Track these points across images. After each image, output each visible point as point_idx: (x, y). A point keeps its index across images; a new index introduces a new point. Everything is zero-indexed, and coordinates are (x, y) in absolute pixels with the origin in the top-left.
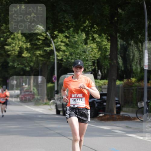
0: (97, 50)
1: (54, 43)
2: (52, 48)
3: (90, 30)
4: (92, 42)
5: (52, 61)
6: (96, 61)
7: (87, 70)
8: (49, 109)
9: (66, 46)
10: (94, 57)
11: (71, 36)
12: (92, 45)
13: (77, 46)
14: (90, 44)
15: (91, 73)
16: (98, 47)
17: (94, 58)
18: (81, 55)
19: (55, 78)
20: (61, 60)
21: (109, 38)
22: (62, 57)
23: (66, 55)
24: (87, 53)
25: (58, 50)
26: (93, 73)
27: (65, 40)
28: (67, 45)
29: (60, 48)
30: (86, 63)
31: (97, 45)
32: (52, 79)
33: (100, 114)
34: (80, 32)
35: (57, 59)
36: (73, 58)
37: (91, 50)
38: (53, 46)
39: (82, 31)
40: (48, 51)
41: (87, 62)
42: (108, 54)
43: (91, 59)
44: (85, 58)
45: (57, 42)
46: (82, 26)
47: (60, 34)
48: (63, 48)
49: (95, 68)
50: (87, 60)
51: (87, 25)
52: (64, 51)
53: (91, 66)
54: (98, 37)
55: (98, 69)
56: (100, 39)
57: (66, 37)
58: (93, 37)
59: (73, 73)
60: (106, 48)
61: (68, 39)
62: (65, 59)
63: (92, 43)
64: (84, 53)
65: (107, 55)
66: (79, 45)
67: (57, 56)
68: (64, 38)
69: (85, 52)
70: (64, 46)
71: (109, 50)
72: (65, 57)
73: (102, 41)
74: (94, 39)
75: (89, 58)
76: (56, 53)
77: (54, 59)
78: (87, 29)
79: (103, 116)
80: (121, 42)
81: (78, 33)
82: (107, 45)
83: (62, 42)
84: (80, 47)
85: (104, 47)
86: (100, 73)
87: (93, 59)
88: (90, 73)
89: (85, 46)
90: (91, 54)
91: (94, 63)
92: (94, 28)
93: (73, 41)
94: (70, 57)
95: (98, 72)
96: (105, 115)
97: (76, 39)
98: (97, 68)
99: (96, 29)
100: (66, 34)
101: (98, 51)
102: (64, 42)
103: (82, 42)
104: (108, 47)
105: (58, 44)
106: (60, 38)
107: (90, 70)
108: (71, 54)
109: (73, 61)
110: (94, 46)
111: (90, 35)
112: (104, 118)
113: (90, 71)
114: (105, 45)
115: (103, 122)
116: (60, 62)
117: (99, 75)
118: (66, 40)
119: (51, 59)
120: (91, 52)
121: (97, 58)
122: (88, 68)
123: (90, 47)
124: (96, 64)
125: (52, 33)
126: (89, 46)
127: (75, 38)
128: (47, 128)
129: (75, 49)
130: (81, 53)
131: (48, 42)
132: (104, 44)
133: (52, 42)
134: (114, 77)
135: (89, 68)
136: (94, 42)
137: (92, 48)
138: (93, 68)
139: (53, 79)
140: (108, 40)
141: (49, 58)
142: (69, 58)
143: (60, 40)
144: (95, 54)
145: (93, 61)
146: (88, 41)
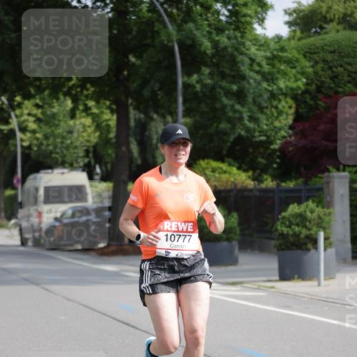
0: (93, 128)
1: (16, 116)
2: (11, 126)
3: (79, 94)
4: (84, 114)
5: (12, 149)
6: (91, 149)
7: (75, 165)
8: (8, 236)
9: (37, 122)
10: (88, 141)
11: (47, 104)
12: (83, 120)
13: (57, 122)
14: (81, 117)
15: (83, 170)
16: (95, 124)
17: (88, 144)
18: (64, 138)
19: (18, 180)
20: (29, 147)
21: (114, 107)
22: (31, 142)
23: (37, 139)
24: (75, 135)
25: (23, 129)
26: (86, 170)
27: (35, 111)
28: (38, 120)
29: (27, 126)
30: (74, 153)
31: (94, 120)
32: (13, 182)
33: (100, 243)
34: (62, 97)
35: (22, 146)
36: (50, 143)
37: (81, 130)
38: (14, 123)
39: (66, 94)
40: (5, 132)
41: (76, 151)
42: (112, 135)
43: (82, 145)
44: (72, 143)
45: (21, 115)
46: (64, 86)
47: (26, 102)
48: (32, 126)
49: (89, 162)
50: (76, 147)
51: (74, 85)
52: (34, 132)
53: (83, 157)
54: (94, 106)
55: (96, 163)
56: (98, 108)
57: (37, 106)
58: (86, 105)
59: (50, 171)
60: (108, 126)
61: (40, 111)
62: (36, 145)
63: (84, 117)
64: (69, 135)
65: (111, 139)
66: (60, 121)
67: (22, 140)
68: (33, 108)
69: (70, 132)
70: (34, 122)
71: (114, 130)
72: (35, 142)
73: (102, 112)
74: (87, 109)
75: (78, 143)
76: (19, 135)
77: (16, 146)
78: (74, 92)
79: (105, 247)
80: (135, 115)
81: (58, 99)
82: (111, 119)
83: (29, 114)
84: (62, 123)
85: (104, 124)
86: (98, 170)
87: (85, 146)
88: (81, 169)
89: (71, 123)
90: (83, 137)
91: (87, 152)
92: (87, 90)
93: (49, 113)
94: (45, 142)
95: (95, 168)
96: (108, 245)
97: (55, 110)
98: (93, 161)
99: (90, 92)
100: (38, 101)
101: (95, 131)
102: (34, 116)
103: (66, 116)
104: (113, 123)
105: (23, 119)
106: (27, 108)
107: (81, 164)
108: (46, 137)
109: (51, 148)
110: (88, 121)
111: (81, 103)
112: (106, 250)
113: (80, 167)
114: (107, 120)
115: (106, 258)
116: (27, 151)
117: (97, 174)
118: (38, 112)
119: (10, 145)
120: (83, 132)
121: (93, 144)
122: (76, 160)
123: (81, 123)
124: (91, 155)
125: (11, 100)
126: (78, 122)
127: (53, 107)
128: (5, 270)
129: (53, 128)
130: (65, 134)
131: (6, 115)
132: (104, 119)
133: (13, 114)
134: (125, 177)
135: (79, 160)
136: (88, 115)
137: (84, 126)
138: (86, 160)
139: (15, 181)
140: (112, 111)
141: (7, 144)
142: (41, 144)
143: (26, 112)
144: (89, 136)
145: (85, 148)
146: (78, 112)
